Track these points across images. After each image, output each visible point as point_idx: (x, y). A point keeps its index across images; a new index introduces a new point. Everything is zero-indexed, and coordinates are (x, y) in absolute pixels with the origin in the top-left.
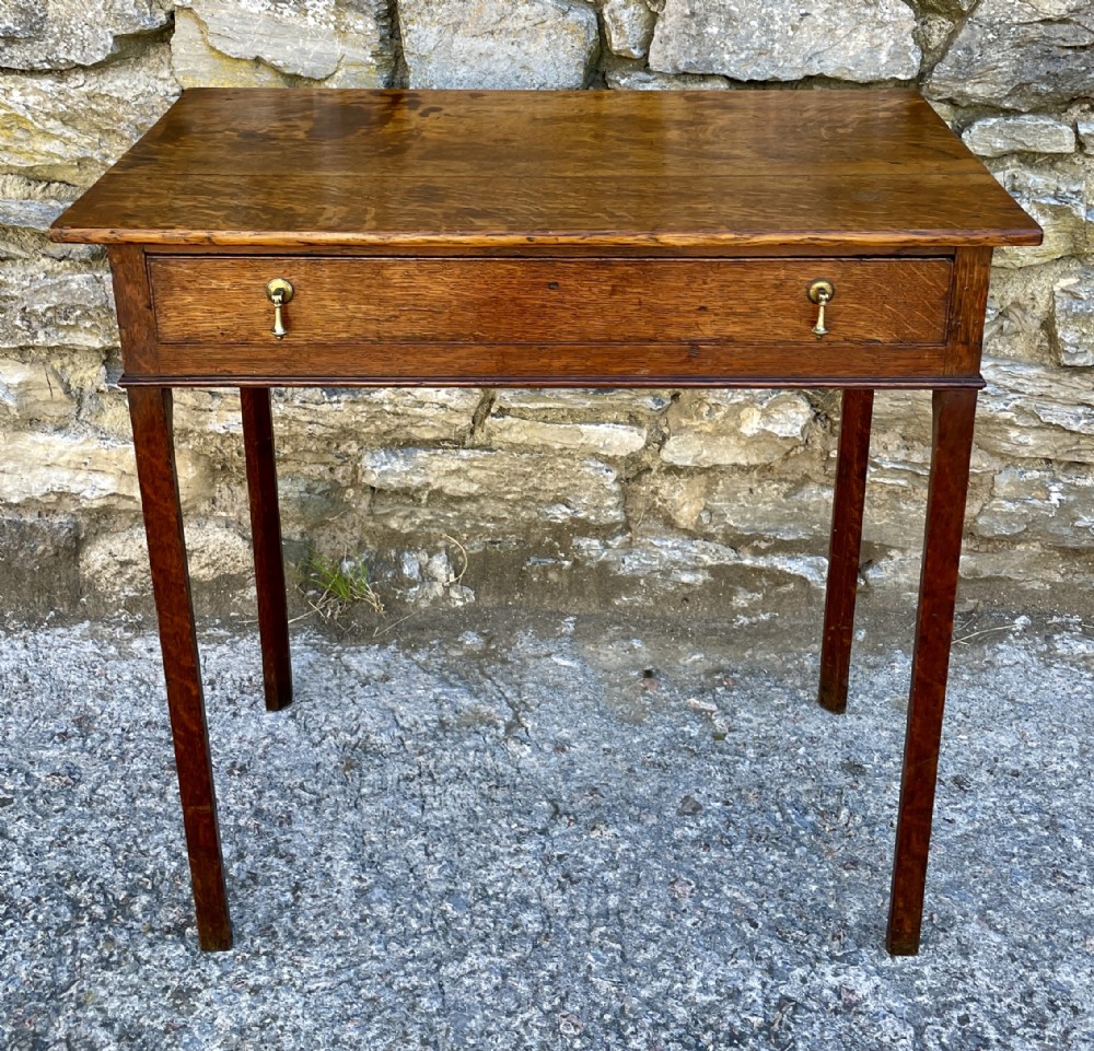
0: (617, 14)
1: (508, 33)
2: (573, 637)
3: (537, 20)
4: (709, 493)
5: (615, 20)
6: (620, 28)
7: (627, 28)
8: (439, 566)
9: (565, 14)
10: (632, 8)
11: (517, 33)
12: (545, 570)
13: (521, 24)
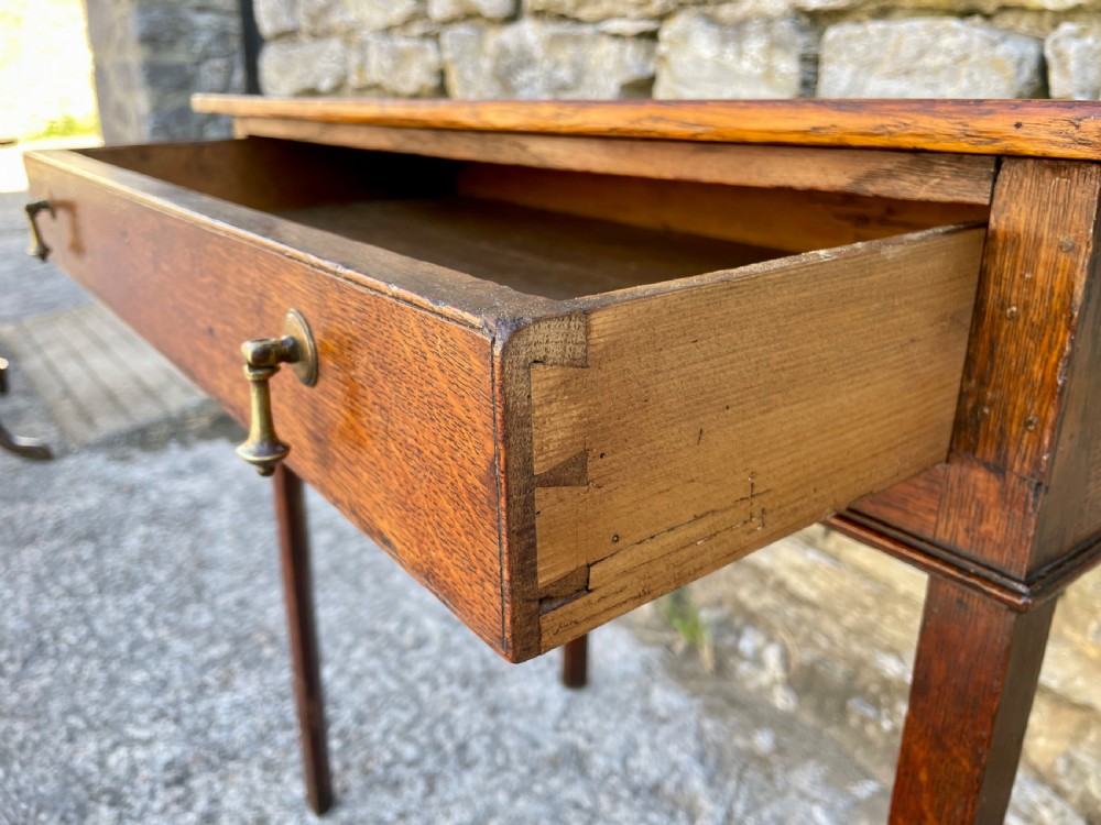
0: (1062, 45)
1: (925, 71)
2: (857, 804)
3: (958, 53)
4: (1076, 739)
5: (1059, 55)
6: (1063, 65)
7: (1073, 65)
8: (772, 655)
9: (994, 44)
10: (1089, 41)
11: (936, 71)
12: (864, 720)
13: (940, 60)
